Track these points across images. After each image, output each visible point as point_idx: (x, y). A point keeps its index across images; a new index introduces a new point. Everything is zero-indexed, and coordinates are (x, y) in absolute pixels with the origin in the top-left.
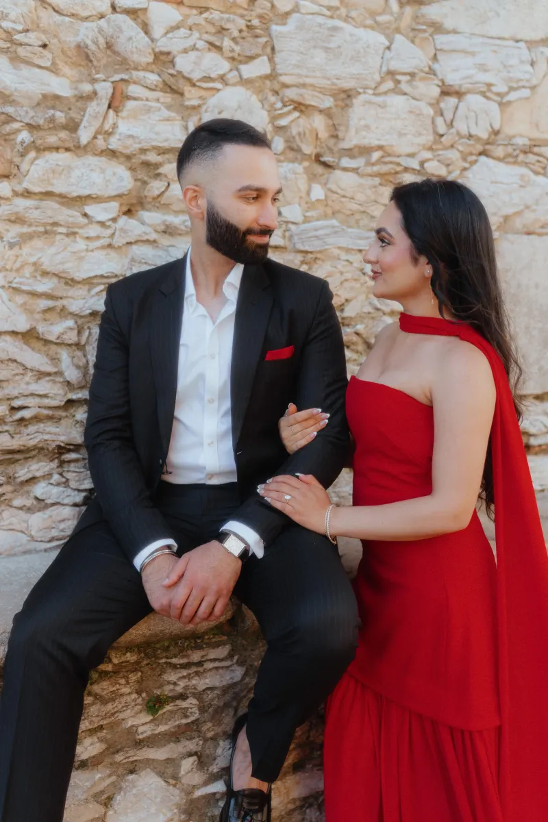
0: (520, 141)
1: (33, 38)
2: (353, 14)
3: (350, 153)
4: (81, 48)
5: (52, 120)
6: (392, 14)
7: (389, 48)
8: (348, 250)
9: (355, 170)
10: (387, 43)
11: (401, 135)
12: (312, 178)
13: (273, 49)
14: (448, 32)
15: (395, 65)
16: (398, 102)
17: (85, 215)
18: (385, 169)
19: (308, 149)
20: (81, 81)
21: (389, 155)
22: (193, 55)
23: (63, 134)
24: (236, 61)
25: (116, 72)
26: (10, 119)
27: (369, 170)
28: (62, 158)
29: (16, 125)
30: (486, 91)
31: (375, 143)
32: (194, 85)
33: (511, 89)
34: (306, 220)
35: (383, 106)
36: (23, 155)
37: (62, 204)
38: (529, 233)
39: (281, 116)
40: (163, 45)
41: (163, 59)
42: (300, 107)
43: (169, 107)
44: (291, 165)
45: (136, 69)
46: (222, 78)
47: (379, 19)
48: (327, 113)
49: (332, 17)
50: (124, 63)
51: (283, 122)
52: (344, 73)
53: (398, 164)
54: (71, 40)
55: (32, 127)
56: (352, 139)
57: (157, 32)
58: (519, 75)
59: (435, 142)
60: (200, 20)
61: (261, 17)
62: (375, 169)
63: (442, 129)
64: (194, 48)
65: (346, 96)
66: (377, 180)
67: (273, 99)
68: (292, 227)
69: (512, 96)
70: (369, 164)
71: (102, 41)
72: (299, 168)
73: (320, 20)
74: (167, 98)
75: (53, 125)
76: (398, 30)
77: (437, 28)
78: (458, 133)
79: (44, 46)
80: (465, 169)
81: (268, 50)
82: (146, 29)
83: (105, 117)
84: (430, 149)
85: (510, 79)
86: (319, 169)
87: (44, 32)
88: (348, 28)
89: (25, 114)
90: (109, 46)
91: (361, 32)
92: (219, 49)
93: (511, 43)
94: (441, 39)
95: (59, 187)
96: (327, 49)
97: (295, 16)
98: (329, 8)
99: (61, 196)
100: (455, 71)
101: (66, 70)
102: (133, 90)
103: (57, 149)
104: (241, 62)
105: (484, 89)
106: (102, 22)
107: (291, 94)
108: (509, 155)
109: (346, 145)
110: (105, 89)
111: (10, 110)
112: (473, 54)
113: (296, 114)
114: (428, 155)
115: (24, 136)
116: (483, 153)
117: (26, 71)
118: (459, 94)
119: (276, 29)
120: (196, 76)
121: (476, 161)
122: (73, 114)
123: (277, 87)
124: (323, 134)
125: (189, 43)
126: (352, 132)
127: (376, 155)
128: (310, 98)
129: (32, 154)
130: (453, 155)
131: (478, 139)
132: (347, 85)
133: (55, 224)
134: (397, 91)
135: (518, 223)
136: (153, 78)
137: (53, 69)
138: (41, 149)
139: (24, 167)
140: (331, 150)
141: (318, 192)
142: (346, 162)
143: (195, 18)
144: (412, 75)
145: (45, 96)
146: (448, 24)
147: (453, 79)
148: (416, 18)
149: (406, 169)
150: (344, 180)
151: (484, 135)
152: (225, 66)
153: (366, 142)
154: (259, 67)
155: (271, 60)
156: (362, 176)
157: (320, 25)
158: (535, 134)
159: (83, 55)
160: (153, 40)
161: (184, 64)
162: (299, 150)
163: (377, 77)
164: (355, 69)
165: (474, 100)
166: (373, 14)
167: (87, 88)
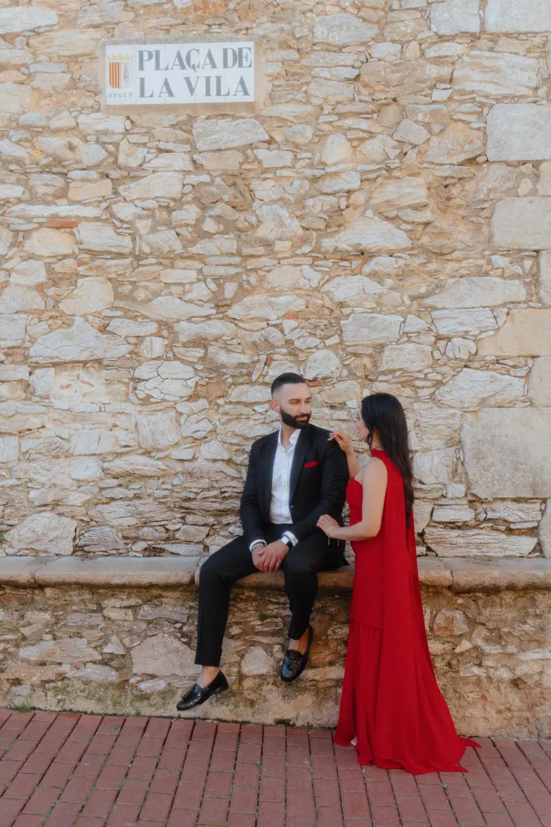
0: (488, 358)
1: (234, 342)
2: (384, 309)
3: (383, 373)
4: (254, 343)
5: (241, 372)
6: (406, 306)
7: (404, 322)
9: (386, 381)
10: (403, 320)
11: (412, 362)
12: (363, 387)
13: (341, 331)
14: (439, 309)
15: (406, 330)
16: (410, 346)
17: (254, 410)
18: (402, 379)
19: (359, 374)
20: (253, 356)
21: (407, 372)
22: (302, 340)
23: (246, 378)
24: (323, 338)
25: (268, 350)
26: (225, 374)
27: (394, 381)
28: (245, 387)
29: (227, 376)
30: (465, 336)
31: (397, 367)
32: (302, 351)
33: (481, 332)
35: (402, 349)
36: (229, 388)
37: (245, 406)
38: (499, 407)
39: (347, 359)
40: (288, 337)
41: (289, 343)
42: (356, 355)
43: (291, 362)
44: (351, 382)
45: (277, 347)
46: (317, 347)
47: (399, 309)
48: (370, 356)
49: (372, 313)
50: (273, 347)
51: (347, 363)
52: (378, 337)
53: (412, 376)
54: (250, 340)
55: (233, 376)
56: (384, 367)
57: (286, 332)
58: (486, 324)
59: (434, 363)
60: (306, 324)
61: (336, 318)
62: (397, 380)
63: (437, 355)
64: (303, 336)
65: (380, 348)
66: (399, 386)
67: (341, 353)
68: (352, 410)
69: (483, 335)
70: (394, 377)
71: (263, 339)
72: (355, 383)
73: (365, 315)
74: (291, 358)
75: (242, 375)
76: (410, 313)
77: (434, 308)
78: (448, 358)
79: (239, 344)
80: (455, 375)
81: (339, 332)
82: (282, 331)
83: (263, 369)
84: (431, 367)
85: (481, 327)
86: (368, 382)
87: (239, 339)
88: (380, 316)
89: (230, 371)
90: (266, 340)
91: (388, 318)
92: (315, 334)
93: (481, 309)
94: (435, 314)
95: (243, 399)
96: (369, 328)
97: (353, 315)
98: (370, 309)
99: (244, 402)
100: (444, 328)
101: (248, 352)
102: (275, 357)
103: (243, 384)
104: (326, 339)
105: (464, 334)
106: (263, 332)
107: (350, 350)
108: (484, 366)
109: (380, 370)
110: (263, 358)
111: (225, 370)
112: (455, 318)
113: (354, 358)
114: (430, 370)
115: (230, 380)
116: (466, 366)
117: (232, 355)
118: (449, 339)
119: (342, 322)
120: (303, 348)
121: (461, 371)
122: (250, 369)
123: (343, 347)
124: (369, 365)
125: (301, 334)
126: (384, 363)
127: (398, 374)
128: (361, 350)
129: (233, 387)
130: (445, 369)
131: (461, 360)
132: (382, 341)
133: (241, 415)
134: (409, 341)
135: (492, 402)
136: (284, 351)
137: (243, 352)
138: (236, 384)
139: (230, 392)
140: (373, 373)
142: (381, 378)
144: (419, 333)
145: (239, 364)
146: (439, 305)
147: (443, 332)
148: (420, 305)
149: (417, 379)
150: (380, 387)
151: (466, 357)
152: (318, 341)
153: (392, 367)
154: (335, 340)
155: (340, 336)
156: (391, 384)
157: (365, 318)
158: (500, 354)
159: (255, 345)
160: (285, 335)
161: (297, 344)
162: (355, 375)
163: (398, 336)
164: (385, 334)
165: (457, 341)
166: (395, 307)
167: (256, 358)
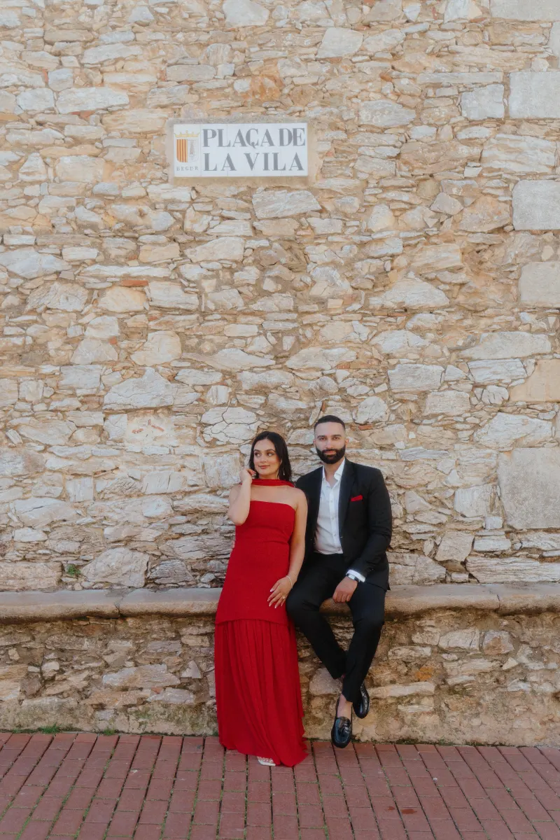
0: (520, 404)
1: (293, 389)
2: (426, 360)
3: (427, 417)
4: (310, 391)
5: (299, 417)
6: (445, 357)
7: (444, 372)
8: (428, 460)
9: (430, 425)
10: (444, 370)
11: (452, 407)
12: (409, 429)
13: (389, 380)
14: (475, 360)
15: (447, 378)
16: (451, 393)
17: (311, 452)
18: (444, 423)
19: (406, 418)
20: (310, 402)
21: (448, 416)
22: (353, 387)
23: (303, 422)
24: (372, 386)
25: (324, 397)
26: (285, 419)
27: (437, 424)
28: (303, 430)
29: (286, 421)
30: (498, 383)
31: (439, 412)
32: (354, 398)
33: (513, 380)
34: (406, 448)
35: (443, 396)
36: (288, 431)
37: (303, 448)
38: (530, 447)
39: (394, 405)
40: (341, 385)
41: (342, 390)
42: (403, 401)
43: (344, 408)
44: (398, 425)
45: (331, 395)
46: (367, 394)
47: (439, 360)
48: (415, 402)
49: (416, 363)
50: (327, 394)
51: (394, 408)
52: (421, 385)
53: (452, 420)
54: (307, 388)
55: (292, 421)
56: (427, 412)
57: (340, 380)
58: (517, 374)
59: (472, 408)
60: (357, 373)
61: (384, 368)
62: (440, 423)
63: (474, 401)
64: (354, 385)
65: (424, 394)
66: (441, 428)
67: (389, 399)
68: (400, 451)
69: (514, 383)
70: (437, 421)
71: (318, 387)
73: (410, 365)
74: (344, 404)
75: (300, 419)
76: (449, 363)
77: (470, 359)
78: (484, 403)
79: (297, 392)
80: (490, 419)
81: (387, 380)
82: (335, 380)
84: (469, 412)
85: (512, 376)
86: (413, 426)
87: (297, 387)
88: (423, 366)
89: (290, 416)
90: (321, 388)
91: (430, 367)
92: (365, 383)
93: (512, 360)
94: (472, 364)
95: (301, 442)
96: (414, 377)
97: (399, 365)
98: (414, 360)
99: (302, 445)
100: (479, 377)
101: (305, 398)
102: (330, 403)
103: (301, 428)
104: (375, 387)
105: (496, 382)
106: (318, 380)
107: (397, 396)
108: (515, 411)
109: (425, 414)
110: (319, 404)
111: (284, 416)
112: (490, 368)
113: (400, 404)
114: (469, 415)
115: (289, 424)
116: (500, 411)
117: (290, 401)
118: (484, 387)
119: (389, 372)
120: (355, 395)
121: (496, 415)
122: (307, 415)
123: (391, 394)
124: (414, 411)
125: (352, 383)
126: (427, 409)
127: (440, 418)
128: (406, 397)
129: (292, 430)
130: (482, 413)
131: (495, 405)
132: (425, 389)
133: (300, 456)
134: (450, 388)
135: (524, 442)
136: (338, 397)
137: (300, 399)
138: (295, 429)
139: (288, 435)
140: (418, 417)
141: (412, 435)
142: (425, 421)
143: (355, 373)
144: (458, 381)
145: (297, 409)
146: (475, 356)
147: (479, 380)
148: (458, 356)
149: (457, 422)
150: (425, 429)
151: (500, 403)
152: (368, 389)
153: (435, 412)
154: (384, 387)
155: (388, 384)
156: (434, 427)
157: (410, 368)
158: (530, 399)
159: (311, 393)
160: (338, 383)
161: (350, 391)
162: (402, 419)
163: (439, 384)
164: (428, 382)
165: (492, 388)
166: (436, 358)
167: (312, 404)
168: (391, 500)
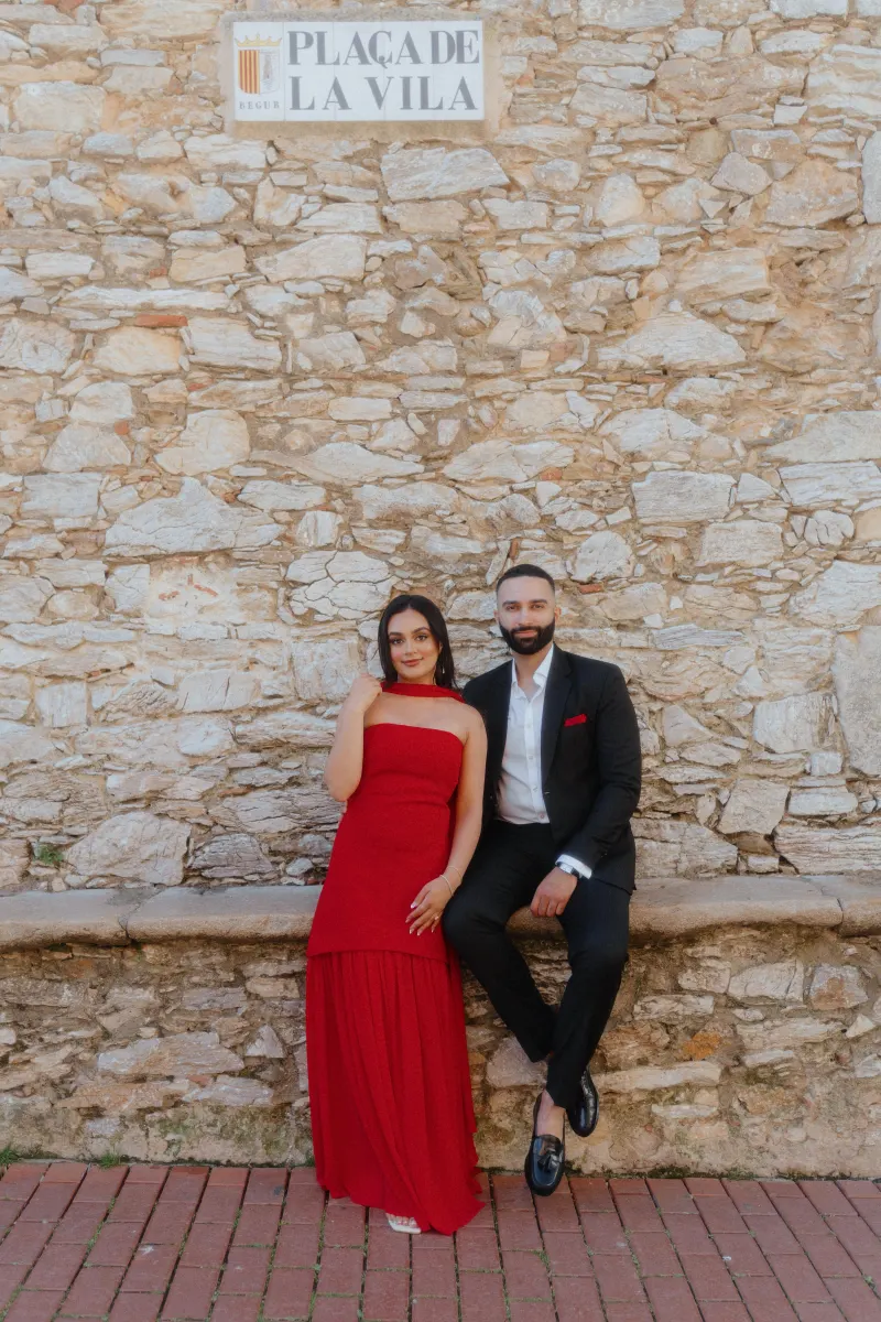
0: (874, 545)
1: (456, 518)
2: (703, 463)
3: (705, 570)
4: (489, 521)
5: (468, 570)
6: (738, 458)
7: (736, 485)
8: (705, 647)
9: (710, 583)
10: (734, 481)
11: (751, 551)
12: (670, 592)
13: (634, 500)
14: (793, 464)
15: (741, 497)
16: (747, 525)
17: (490, 633)
18: (736, 580)
19: (664, 571)
20: (488, 542)
21: (742, 568)
22: (569, 514)
23: (476, 579)
24: (603, 513)
25: (514, 533)
26: (441, 573)
27: (722, 582)
28: (475, 595)
29: (444, 577)
30: (835, 507)
31: (727, 560)
32: (571, 534)
33: (863, 501)
34: (666, 625)
35: (733, 530)
36: (448, 595)
37: (475, 626)
39: (643, 548)
40: (546, 510)
41: (547, 520)
42: (658, 540)
43: (552, 552)
44: (652, 584)
45: (527, 528)
46: (593, 527)
47: (726, 464)
48: (682, 541)
49: (683, 470)
50: (519, 526)
51: (643, 553)
52: (695, 510)
53: (750, 575)
54: (482, 515)
55: (454, 577)
56: (704, 559)
57: (543, 501)
58: (871, 489)
59: (786, 553)
60: (575, 488)
61: (624, 479)
62: (727, 580)
63: (791, 539)
64: (570, 509)
65: (699, 527)
66: (731, 590)
67: (634, 536)
68: (654, 632)
69: (865, 507)
70: (721, 577)
71: (503, 513)
72: (658, 586)
73: (671, 473)
74: (551, 545)
75: (469, 574)
76: (745, 470)
77: (784, 462)
78: (809, 544)
79: (464, 522)
80: (820, 573)
81: (630, 502)
82: (535, 501)
83: (505, 564)
84: (782, 559)
85: (860, 494)
86: (677, 585)
87: (464, 512)
88: (697, 476)
89: (451, 569)
90: (508, 516)
91: (710, 477)
92: (590, 506)
93: (860, 463)
94: (785, 471)
95: (472, 615)
96: (679, 495)
97: (652, 473)
98: (681, 463)
99: (473, 620)
100: (800, 495)
101: (479, 535)
102: (525, 543)
103: (471, 589)
104: (608, 513)
105: (834, 504)
106: (504, 502)
107: (648, 531)
108: (867, 557)
109: (701, 564)
110: (505, 546)
111: (440, 567)
112: (819, 478)
113: (655, 545)
114: (780, 564)
115: (449, 583)
116: (837, 558)
117: (451, 540)
118: (809, 512)
119: (635, 485)
120: (571, 529)
121: (830, 566)
122: (483, 565)
123: (637, 526)
124: (680, 558)
125: (566, 506)
126: (705, 553)
127: (728, 570)
128: (665, 532)
129: (455, 594)
130: (805, 562)
131: (831, 547)
132: (699, 518)
133: (469, 641)
134: (746, 516)
136: (539, 533)
137: (470, 536)
138: (460, 590)
140: (686, 569)
141: (676, 603)
142: (700, 577)
143: (572, 488)
144: (760, 502)
145: (464, 555)
146: (793, 458)
147: (800, 500)
148: (761, 457)
149: (759, 578)
150: (698, 592)
151: (838, 543)
152: (595, 517)
153: (718, 560)
154: (624, 515)
155: (631, 508)
156: (716, 587)
157: (672, 478)
159: (491, 524)
160: (539, 507)
161: (562, 521)
162: (657, 572)
163: (727, 509)
164: (706, 505)
165: (823, 516)
166: (721, 460)
167: (492, 546)
168: (639, 722)
